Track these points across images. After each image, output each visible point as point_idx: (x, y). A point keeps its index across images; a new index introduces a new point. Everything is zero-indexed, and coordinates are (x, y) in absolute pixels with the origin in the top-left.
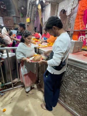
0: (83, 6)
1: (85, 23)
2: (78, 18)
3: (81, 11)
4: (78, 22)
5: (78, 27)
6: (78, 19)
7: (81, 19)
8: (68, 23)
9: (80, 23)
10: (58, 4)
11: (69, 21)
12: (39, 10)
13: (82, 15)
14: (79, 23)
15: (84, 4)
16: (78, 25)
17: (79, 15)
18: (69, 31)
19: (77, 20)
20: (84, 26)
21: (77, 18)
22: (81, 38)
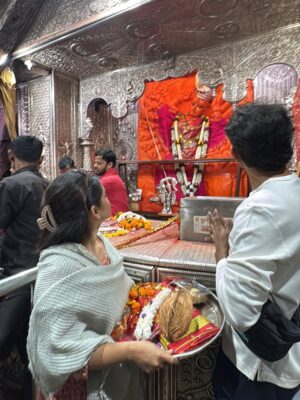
0: (153, 97)
1: (168, 143)
3: (149, 111)
4: (148, 139)
5: (151, 151)
6: (145, 129)
7: (153, 130)
8: (114, 140)
9: (155, 140)
10: (78, 81)
11: (117, 135)
12: (6, 87)
13: (154, 121)
14: (150, 141)
15: (155, 93)
16: (149, 147)
17: (145, 119)
18: (125, 165)
19: (143, 133)
20: (166, 149)
21: (143, 126)
22: (165, 183)
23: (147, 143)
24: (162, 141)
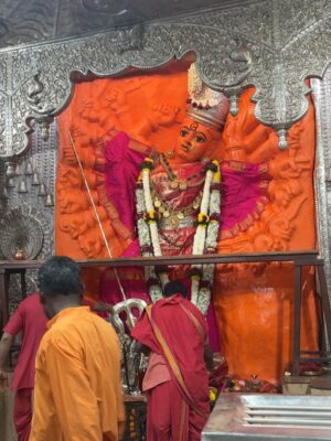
0: (93, 115)
1: (127, 217)
2: (76, 181)
4: (81, 209)
5: (89, 237)
6: (74, 186)
7: (94, 188)
9: (97, 212)
13: (96, 168)
15: (96, 106)
16: (83, 228)
18: (22, 271)
19: (67, 196)
23: (78, 218)
24: (114, 214)
